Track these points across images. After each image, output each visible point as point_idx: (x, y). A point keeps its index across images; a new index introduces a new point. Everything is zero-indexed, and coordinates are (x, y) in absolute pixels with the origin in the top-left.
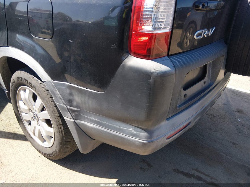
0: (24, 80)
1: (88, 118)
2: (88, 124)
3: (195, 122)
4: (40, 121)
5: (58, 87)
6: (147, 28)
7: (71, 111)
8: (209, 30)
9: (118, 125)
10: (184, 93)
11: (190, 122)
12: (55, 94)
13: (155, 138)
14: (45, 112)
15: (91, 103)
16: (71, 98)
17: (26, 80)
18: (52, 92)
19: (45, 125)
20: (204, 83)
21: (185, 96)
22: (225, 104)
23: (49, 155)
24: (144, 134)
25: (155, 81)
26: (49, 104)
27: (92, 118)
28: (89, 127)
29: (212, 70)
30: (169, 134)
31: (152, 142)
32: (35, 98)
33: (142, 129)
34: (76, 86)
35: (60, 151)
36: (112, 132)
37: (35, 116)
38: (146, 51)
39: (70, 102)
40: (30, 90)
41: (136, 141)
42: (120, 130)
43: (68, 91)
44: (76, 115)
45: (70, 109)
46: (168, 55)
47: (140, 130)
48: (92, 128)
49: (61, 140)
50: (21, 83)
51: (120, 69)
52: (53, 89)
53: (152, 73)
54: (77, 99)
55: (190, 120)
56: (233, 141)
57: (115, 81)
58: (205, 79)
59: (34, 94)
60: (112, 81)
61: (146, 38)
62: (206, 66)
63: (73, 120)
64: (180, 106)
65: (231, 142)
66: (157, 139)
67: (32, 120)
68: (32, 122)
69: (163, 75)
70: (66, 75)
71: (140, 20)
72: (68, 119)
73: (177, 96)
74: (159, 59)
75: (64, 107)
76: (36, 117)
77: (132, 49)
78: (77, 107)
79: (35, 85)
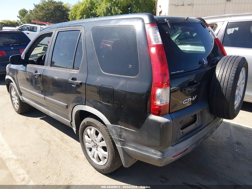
0: (92, 123)
1: (129, 145)
2: (130, 148)
3: (191, 149)
4: (99, 148)
5: (114, 128)
6: (158, 103)
7: (120, 141)
8: (192, 98)
9: (146, 148)
10: (181, 131)
11: (187, 149)
12: (112, 132)
13: (165, 156)
14: (104, 142)
15: (132, 137)
16: (121, 134)
17: (93, 123)
18: (111, 131)
19: (102, 150)
20: (196, 125)
21: (182, 133)
22: (228, 138)
23: (103, 170)
24: (159, 153)
25: (163, 126)
26: (107, 137)
27: (132, 145)
28: (130, 150)
29: (201, 117)
30: (174, 155)
31: (164, 158)
32: (97, 133)
33: (158, 150)
34: (124, 128)
35: (111, 167)
36: (143, 153)
37: (95, 144)
38: (158, 112)
39: (120, 136)
40: (95, 129)
41: (156, 157)
42: (147, 152)
43: (119, 130)
44: (123, 143)
45: (120, 140)
46: (169, 113)
47: (157, 151)
48: (132, 151)
49: (113, 159)
50: (89, 125)
51: (146, 120)
52: (111, 129)
53: (161, 123)
54: (124, 134)
55: (187, 147)
56: (228, 166)
57: (144, 126)
58: (197, 123)
59: (96, 131)
60: (143, 126)
61: (158, 107)
62: (196, 115)
63: (121, 146)
64: (180, 139)
65: (226, 166)
66: (167, 157)
67: (93, 147)
68: (93, 149)
69: (167, 123)
70: (119, 122)
71: (154, 99)
72: (118, 145)
73: (176, 133)
74: (164, 116)
75: (117, 139)
76: (96, 146)
77: (152, 112)
78: (124, 139)
79: (99, 126)
